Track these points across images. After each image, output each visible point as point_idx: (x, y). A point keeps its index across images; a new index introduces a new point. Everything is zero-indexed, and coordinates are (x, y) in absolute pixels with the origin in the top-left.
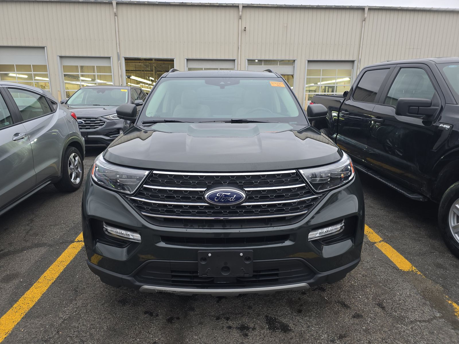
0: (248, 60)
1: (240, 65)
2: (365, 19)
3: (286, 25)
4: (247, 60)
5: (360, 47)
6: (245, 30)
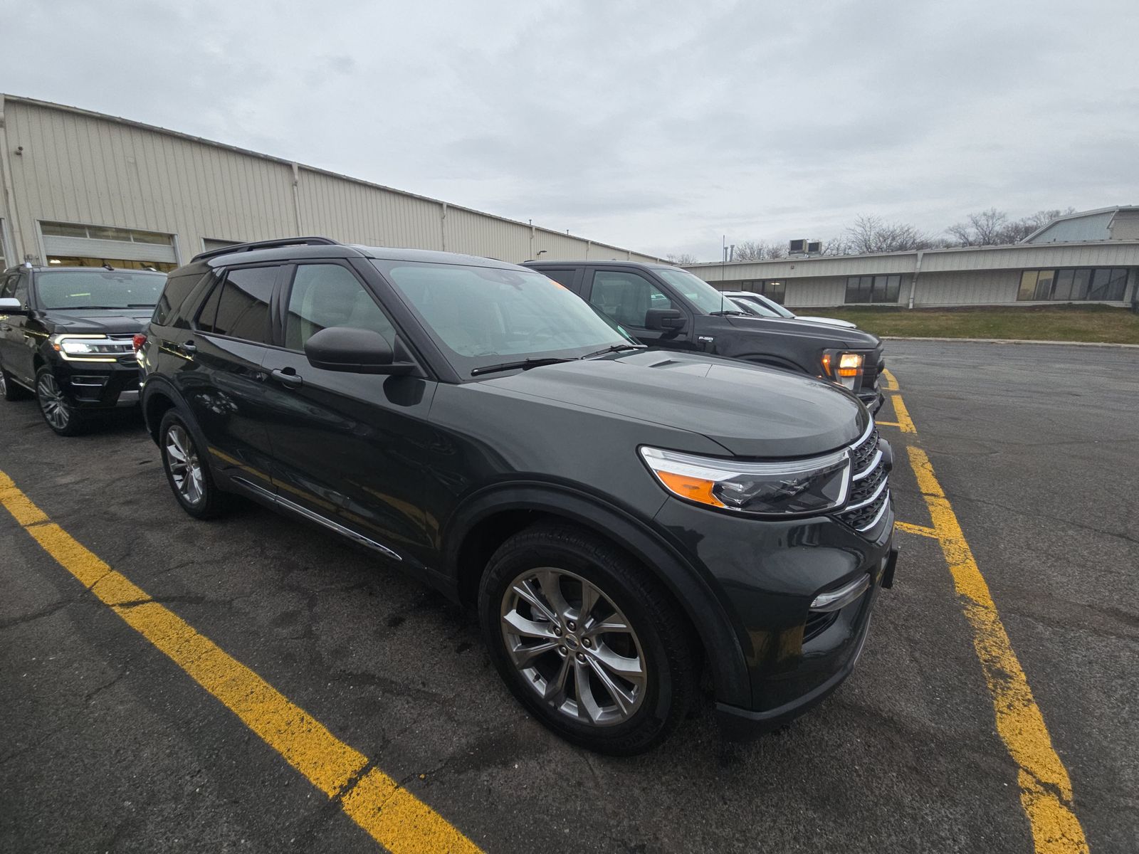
0: (43, 223)
1: (21, 232)
2: (296, 182)
3: (132, 160)
4: (38, 225)
5: (298, 227)
6: (19, 154)
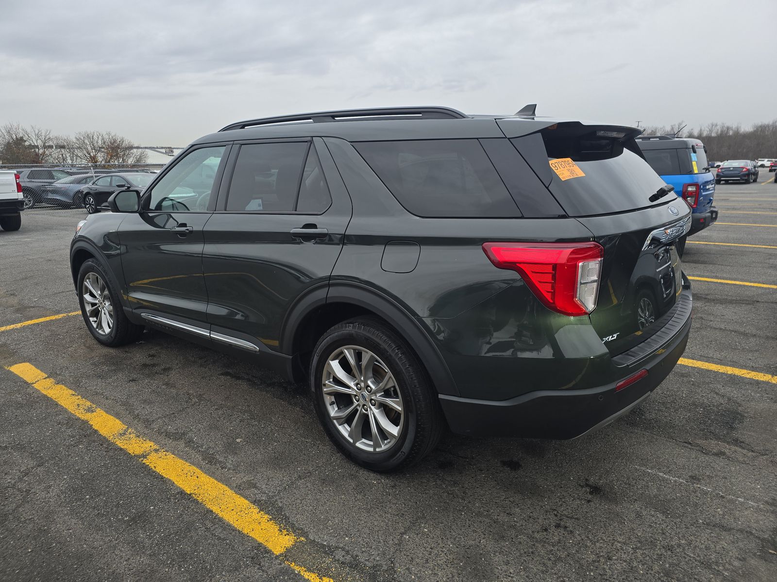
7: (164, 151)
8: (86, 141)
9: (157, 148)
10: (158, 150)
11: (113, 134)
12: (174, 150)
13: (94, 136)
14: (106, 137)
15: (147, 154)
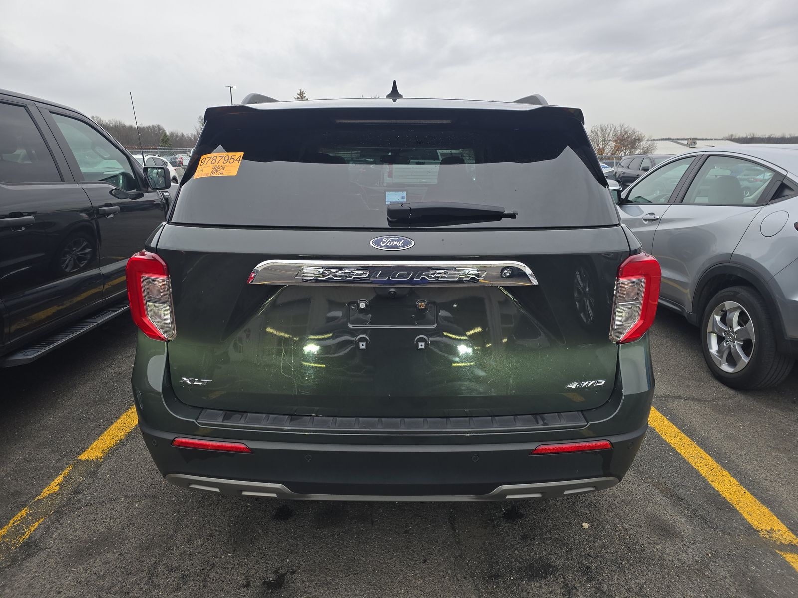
7: (685, 142)
8: (600, 134)
9: (678, 139)
10: (678, 141)
11: (626, 126)
12: (698, 142)
13: (608, 129)
14: (619, 129)
15: (656, 146)
